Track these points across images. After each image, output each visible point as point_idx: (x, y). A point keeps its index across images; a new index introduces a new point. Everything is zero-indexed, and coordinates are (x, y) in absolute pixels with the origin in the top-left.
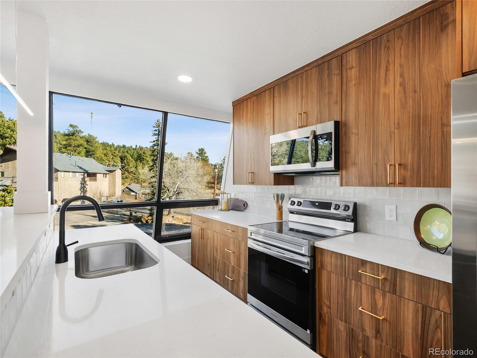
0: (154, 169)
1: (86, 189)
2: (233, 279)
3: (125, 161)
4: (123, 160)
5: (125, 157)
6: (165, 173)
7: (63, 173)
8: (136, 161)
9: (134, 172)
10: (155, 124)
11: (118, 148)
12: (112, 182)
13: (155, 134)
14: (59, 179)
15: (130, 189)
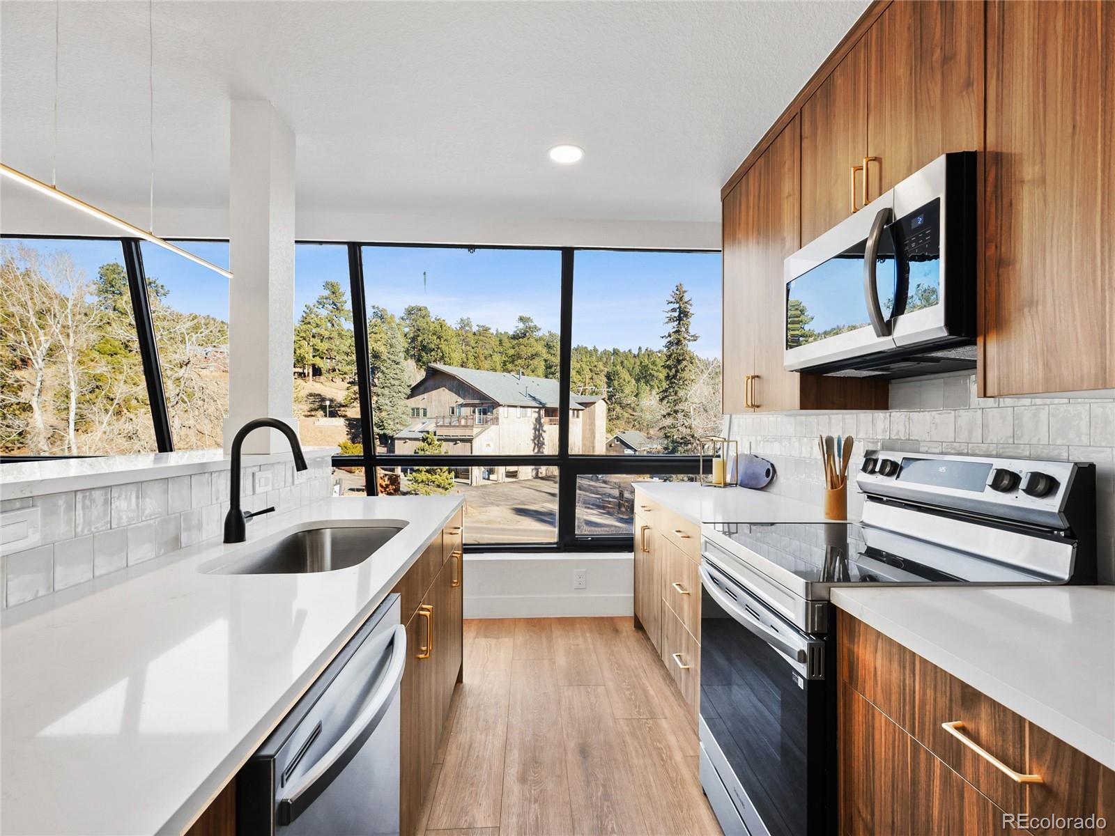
0: (670, 398)
1: (543, 439)
2: (687, 667)
3: (616, 383)
4: (612, 380)
5: (614, 374)
6: (694, 406)
7: (506, 408)
8: (638, 380)
9: (632, 406)
10: (671, 295)
11: (604, 356)
12: (588, 427)
13: (671, 319)
14: (500, 421)
15: (623, 442)
